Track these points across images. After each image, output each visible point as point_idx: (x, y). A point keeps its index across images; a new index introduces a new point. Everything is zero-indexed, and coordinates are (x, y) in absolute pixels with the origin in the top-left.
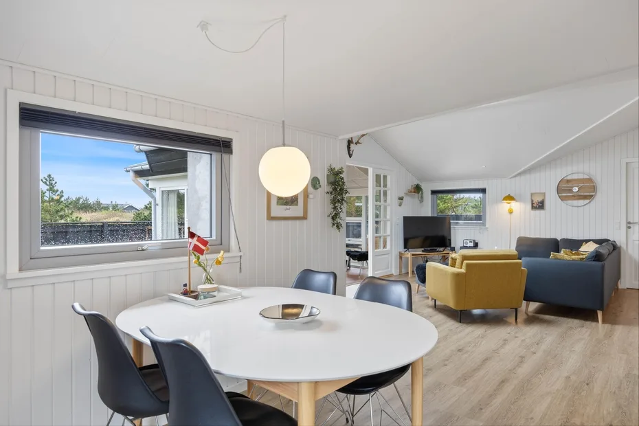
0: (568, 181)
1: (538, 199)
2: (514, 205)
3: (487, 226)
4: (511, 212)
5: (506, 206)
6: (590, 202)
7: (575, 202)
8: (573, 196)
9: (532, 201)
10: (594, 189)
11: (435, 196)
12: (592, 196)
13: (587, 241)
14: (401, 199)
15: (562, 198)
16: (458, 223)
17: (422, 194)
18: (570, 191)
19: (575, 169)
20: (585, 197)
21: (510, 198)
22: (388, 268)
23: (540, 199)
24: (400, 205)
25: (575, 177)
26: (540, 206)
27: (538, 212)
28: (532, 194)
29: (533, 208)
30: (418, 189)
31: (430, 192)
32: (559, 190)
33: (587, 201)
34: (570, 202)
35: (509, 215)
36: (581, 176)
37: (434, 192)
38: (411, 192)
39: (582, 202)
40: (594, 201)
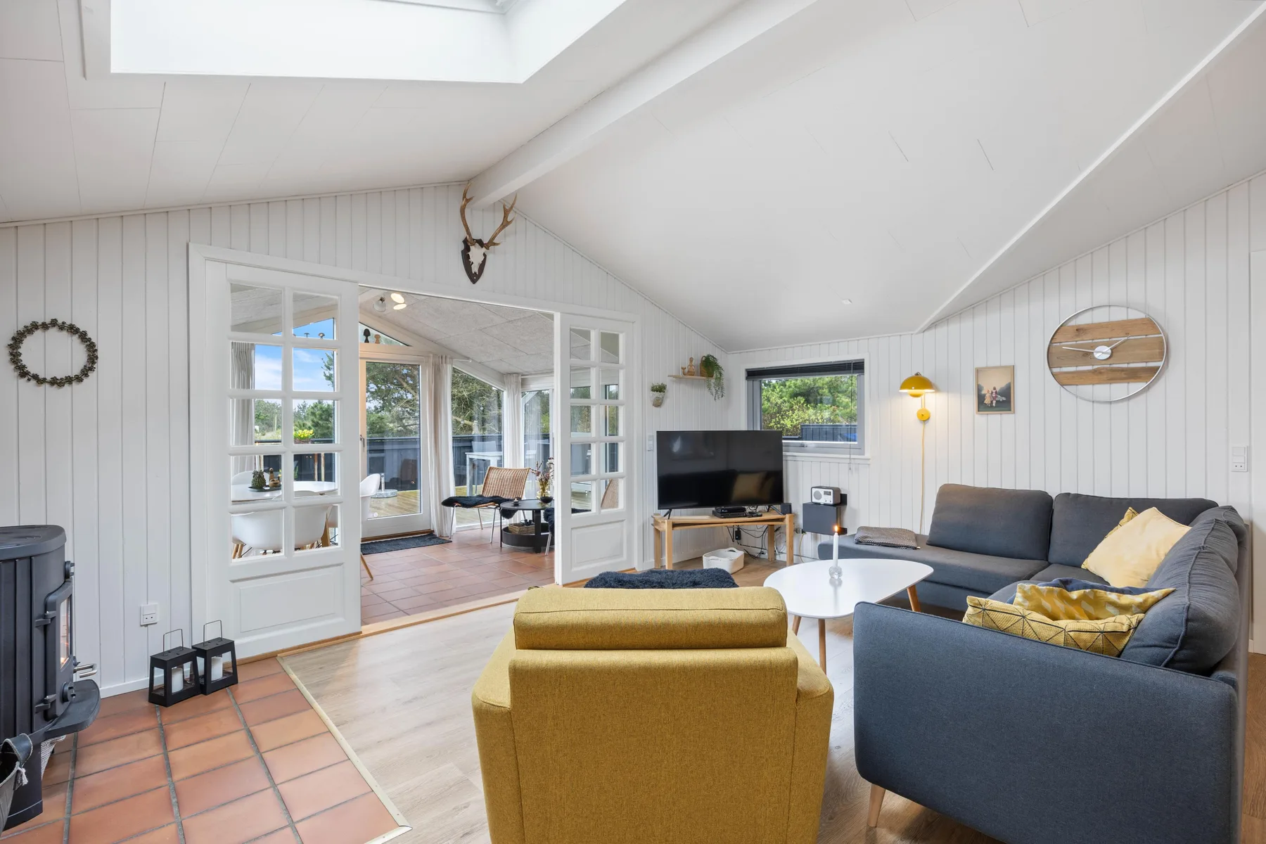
0: (1080, 330)
1: (993, 384)
2: (931, 400)
3: (867, 455)
4: (924, 418)
5: (911, 403)
6: (1148, 388)
7: (1103, 390)
8: (1094, 372)
9: (979, 389)
10: (1162, 349)
11: (756, 383)
12: (1154, 370)
13: (1141, 505)
14: (660, 389)
15: (1062, 380)
16: (803, 446)
17: (719, 379)
18: (1087, 356)
19: (1101, 297)
20: (1132, 375)
21: (919, 382)
22: (621, 555)
23: (1000, 384)
24: (658, 404)
25: (1100, 317)
26: (1002, 401)
27: (995, 418)
28: (978, 371)
29: (982, 405)
30: (709, 367)
31: (744, 375)
32: (1053, 357)
33: (1140, 386)
34: (1086, 389)
35: (920, 426)
36: (1119, 315)
37: (753, 374)
38: (691, 373)
39: (1121, 390)
40: (1161, 383)
